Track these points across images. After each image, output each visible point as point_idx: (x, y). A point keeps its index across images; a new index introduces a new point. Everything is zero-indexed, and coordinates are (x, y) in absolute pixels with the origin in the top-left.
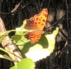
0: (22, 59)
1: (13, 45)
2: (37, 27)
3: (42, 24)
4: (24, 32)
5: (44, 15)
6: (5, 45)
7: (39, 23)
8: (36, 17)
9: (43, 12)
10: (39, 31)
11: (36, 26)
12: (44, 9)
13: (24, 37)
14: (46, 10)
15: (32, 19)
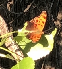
0: (23, 58)
1: (15, 45)
2: (37, 29)
3: (42, 26)
4: (25, 33)
5: (43, 17)
6: (8, 45)
7: (39, 25)
8: (36, 19)
9: (42, 15)
10: (39, 32)
12: (43, 12)
13: (26, 38)
14: (45, 13)
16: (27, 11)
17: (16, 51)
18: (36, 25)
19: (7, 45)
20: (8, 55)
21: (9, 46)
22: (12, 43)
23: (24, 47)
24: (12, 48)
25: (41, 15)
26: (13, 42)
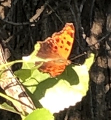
1: (18, 86)
3: (66, 49)
4: (37, 63)
7: (61, 47)
9: (67, 29)
10: (61, 61)
11: (57, 52)
13: (38, 71)
15: (49, 41)
16: (37, 19)
17: (20, 96)
18: (56, 48)
19: (3, 85)
20: (5, 103)
21: (7, 87)
22: (13, 82)
23: (35, 88)
24: (12, 91)
25: (64, 29)
26: (14, 80)
